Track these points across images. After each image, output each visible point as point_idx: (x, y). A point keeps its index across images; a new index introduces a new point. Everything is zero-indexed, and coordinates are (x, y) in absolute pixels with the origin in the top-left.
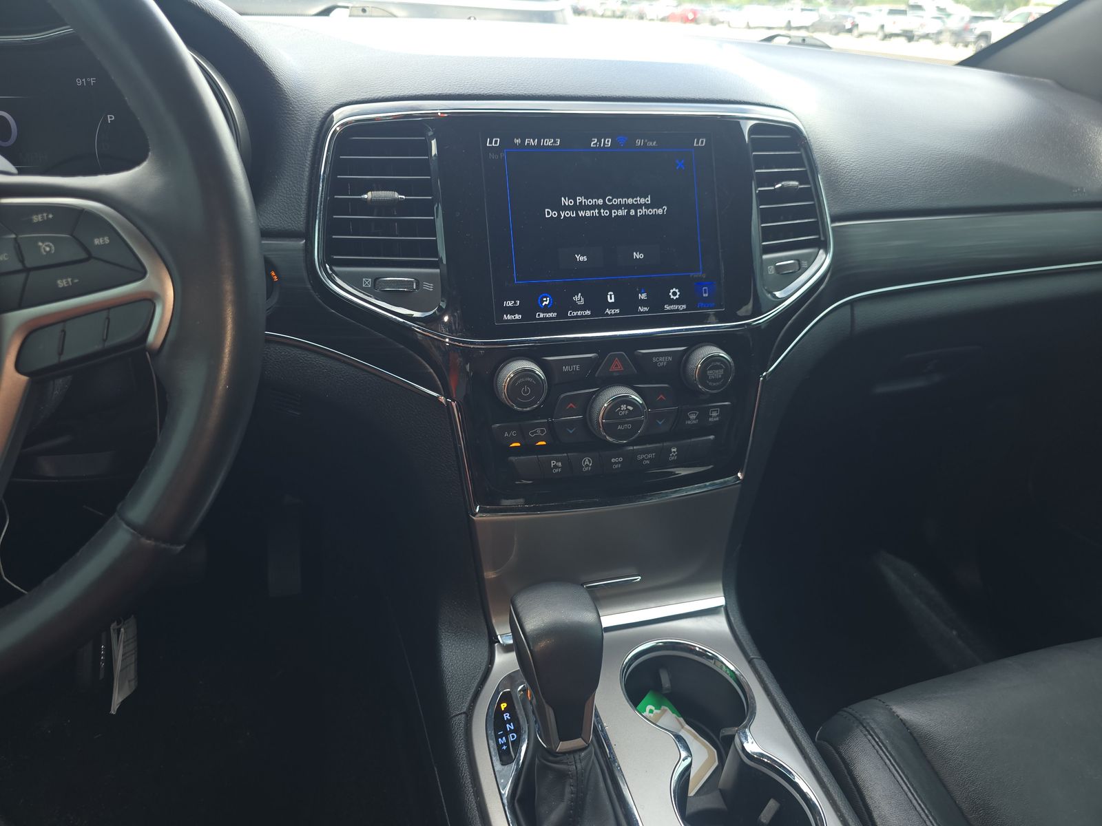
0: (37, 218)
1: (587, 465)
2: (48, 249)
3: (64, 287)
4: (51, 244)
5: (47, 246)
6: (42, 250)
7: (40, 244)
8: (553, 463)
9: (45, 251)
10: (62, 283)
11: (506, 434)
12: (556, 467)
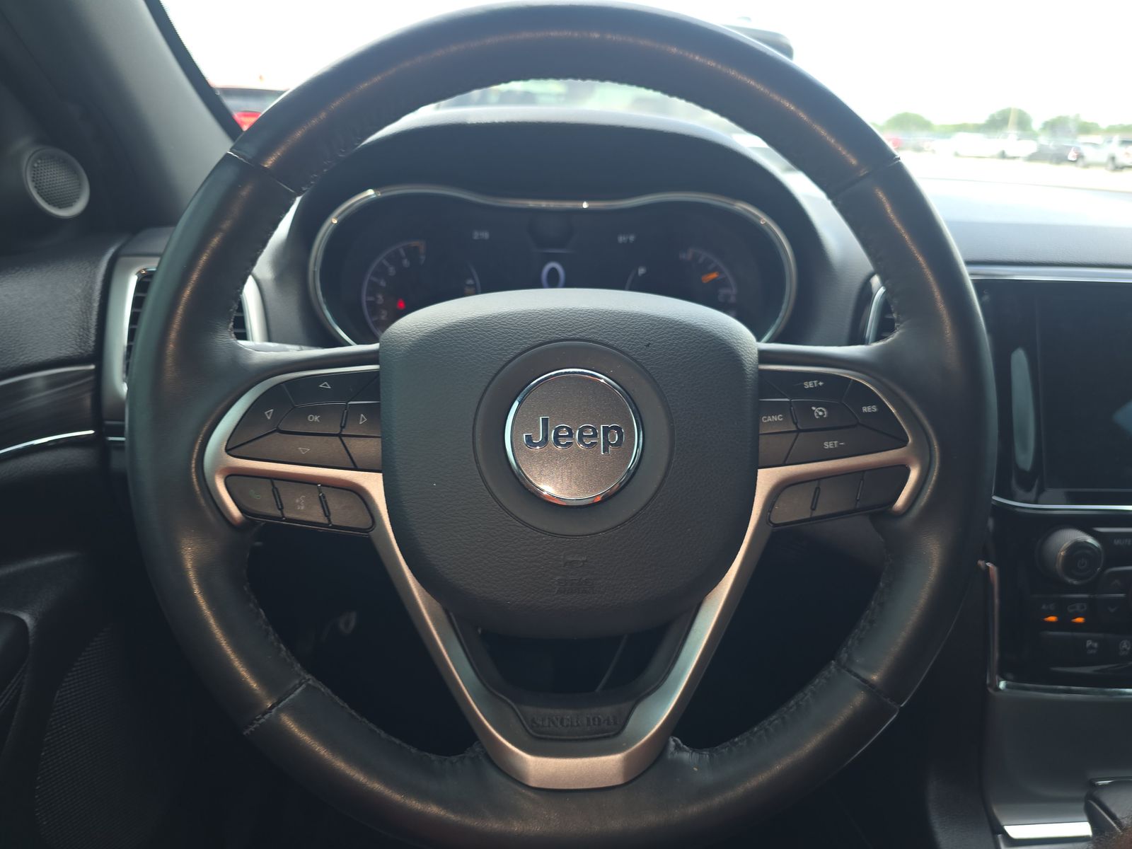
0: (809, 385)
1: (1125, 650)
2: (821, 413)
3: (830, 449)
4: (823, 409)
5: (821, 410)
6: (815, 414)
7: (814, 408)
8: (1089, 643)
9: (818, 415)
10: (828, 445)
11: (1044, 607)
12: (1091, 647)
